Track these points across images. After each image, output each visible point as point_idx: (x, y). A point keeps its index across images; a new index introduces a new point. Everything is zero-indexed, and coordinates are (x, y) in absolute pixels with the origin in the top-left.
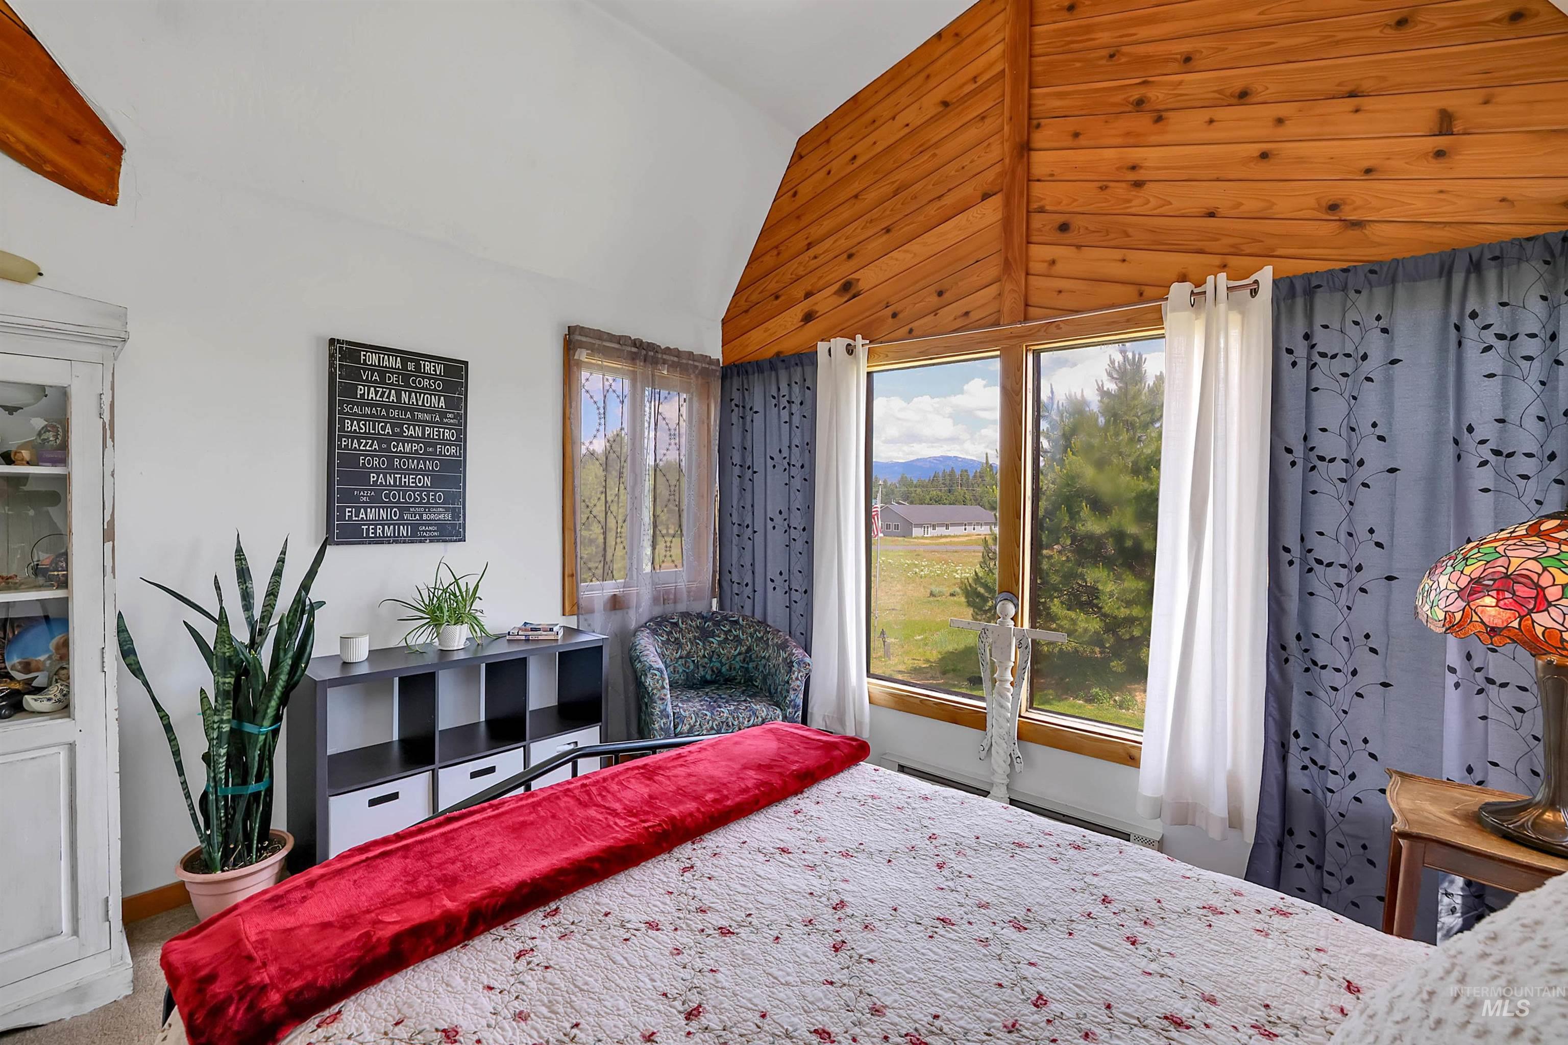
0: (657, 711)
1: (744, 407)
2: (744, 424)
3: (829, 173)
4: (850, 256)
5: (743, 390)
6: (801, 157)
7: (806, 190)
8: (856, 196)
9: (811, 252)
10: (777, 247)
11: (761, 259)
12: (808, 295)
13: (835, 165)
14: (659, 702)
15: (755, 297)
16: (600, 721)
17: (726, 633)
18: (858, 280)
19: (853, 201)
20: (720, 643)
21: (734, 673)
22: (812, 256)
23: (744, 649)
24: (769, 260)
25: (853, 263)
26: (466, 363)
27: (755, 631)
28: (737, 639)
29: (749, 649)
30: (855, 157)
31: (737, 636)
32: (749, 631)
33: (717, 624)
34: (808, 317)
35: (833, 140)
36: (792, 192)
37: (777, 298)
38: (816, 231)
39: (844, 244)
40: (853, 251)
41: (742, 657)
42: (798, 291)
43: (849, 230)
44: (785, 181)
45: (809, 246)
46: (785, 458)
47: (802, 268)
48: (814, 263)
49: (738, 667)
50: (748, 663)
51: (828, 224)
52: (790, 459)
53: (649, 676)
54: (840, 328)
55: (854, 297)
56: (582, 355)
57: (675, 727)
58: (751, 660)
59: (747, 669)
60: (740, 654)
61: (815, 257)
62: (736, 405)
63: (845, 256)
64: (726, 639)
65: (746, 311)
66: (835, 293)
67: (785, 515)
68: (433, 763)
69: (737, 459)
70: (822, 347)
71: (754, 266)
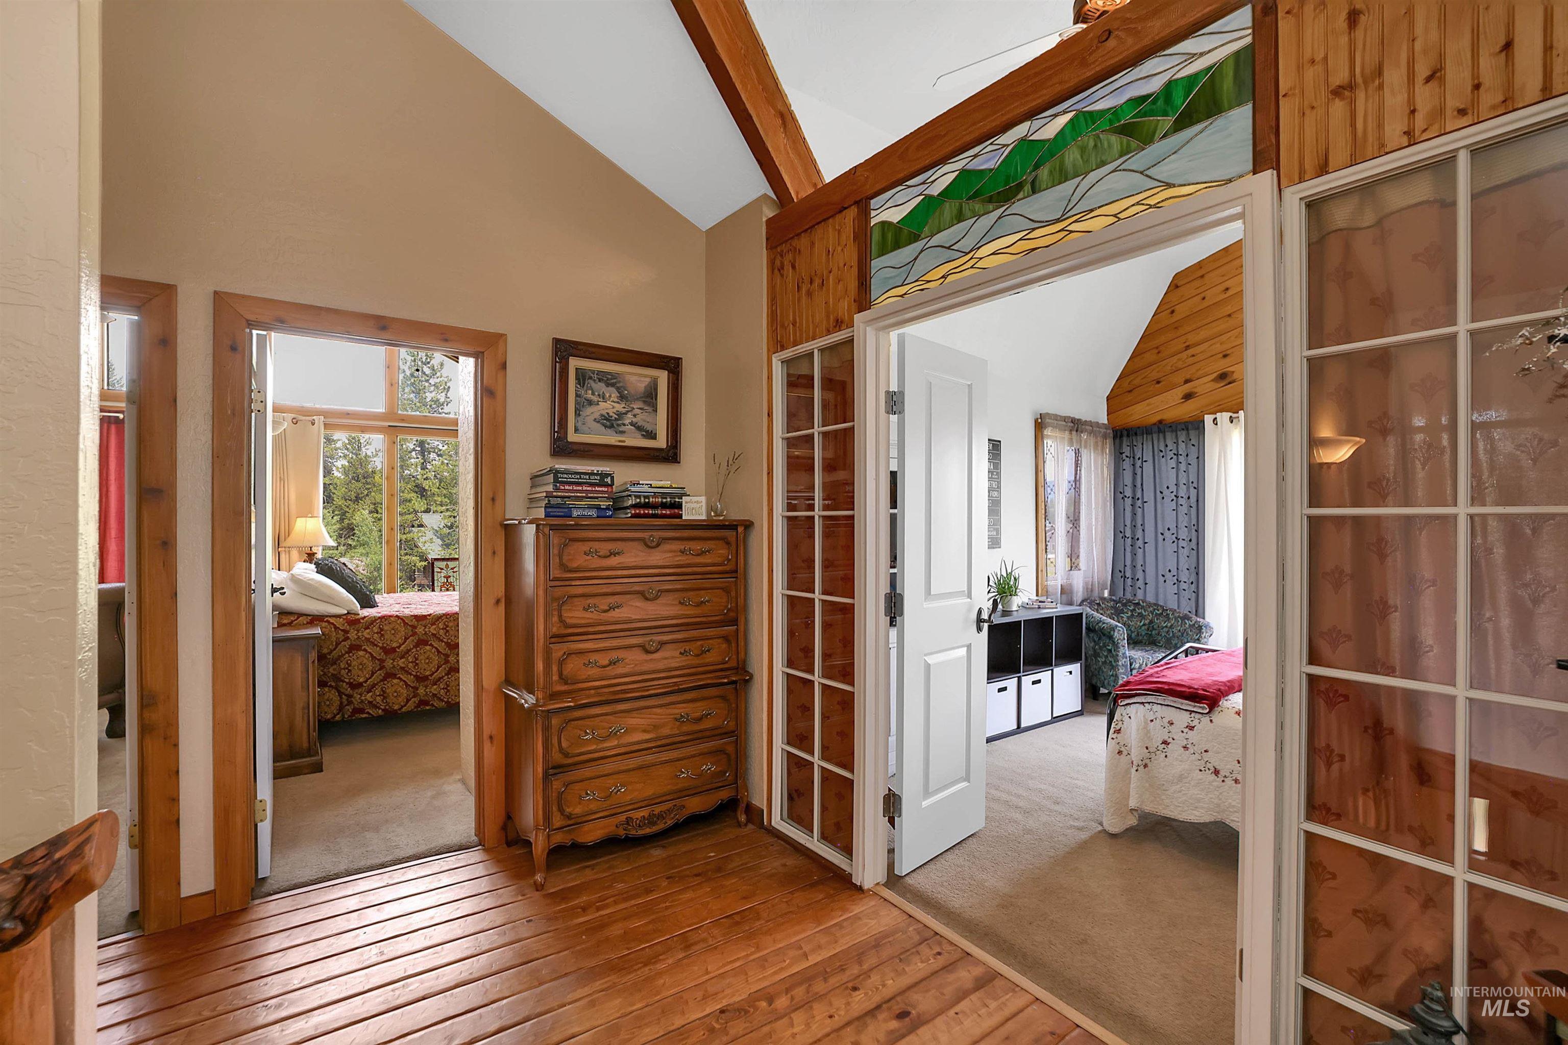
0: (1120, 654)
1: (1134, 458)
2: (1134, 470)
3: (1204, 298)
4: (1225, 356)
5: (1132, 447)
6: (1177, 287)
7: (1182, 310)
8: (1229, 315)
9: (1191, 352)
10: (1157, 348)
11: (1143, 355)
12: (1187, 381)
13: (1208, 294)
14: (1122, 648)
15: (1137, 382)
16: (1081, 660)
17: (1132, 611)
18: (1233, 372)
19: (1228, 318)
20: (1128, 618)
21: (1140, 638)
22: (1190, 355)
23: (1147, 622)
24: (1150, 357)
25: (1227, 360)
26: (1000, 442)
27: (1154, 609)
28: (1140, 615)
29: (1151, 622)
30: (1227, 289)
31: (1141, 613)
32: (1149, 610)
33: (1125, 605)
34: (1188, 396)
35: (1206, 277)
36: (1171, 310)
37: (1158, 382)
38: (1192, 338)
39: (1218, 348)
40: (1228, 352)
41: (1146, 627)
42: (1179, 378)
43: (1224, 338)
44: (1163, 302)
45: (1187, 347)
46: (1172, 492)
47: (1181, 363)
48: (1191, 360)
49: (1143, 634)
50: (1151, 631)
51: (1203, 334)
52: (1177, 493)
53: (1116, 631)
54: (1217, 404)
55: (1230, 383)
56: (1048, 432)
57: (1131, 665)
58: (1154, 629)
59: (1151, 635)
60: (1144, 625)
61: (1193, 356)
62: (1127, 457)
63: (1221, 355)
64: (1132, 615)
65: (1130, 391)
66: (1212, 380)
67: (1172, 531)
68: (1020, 672)
69: (1128, 493)
70: (1208, 419)
71: (1136, 360)
